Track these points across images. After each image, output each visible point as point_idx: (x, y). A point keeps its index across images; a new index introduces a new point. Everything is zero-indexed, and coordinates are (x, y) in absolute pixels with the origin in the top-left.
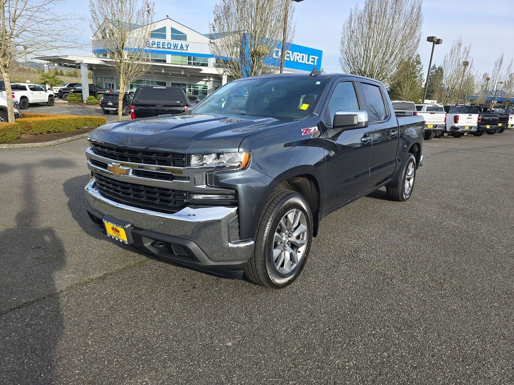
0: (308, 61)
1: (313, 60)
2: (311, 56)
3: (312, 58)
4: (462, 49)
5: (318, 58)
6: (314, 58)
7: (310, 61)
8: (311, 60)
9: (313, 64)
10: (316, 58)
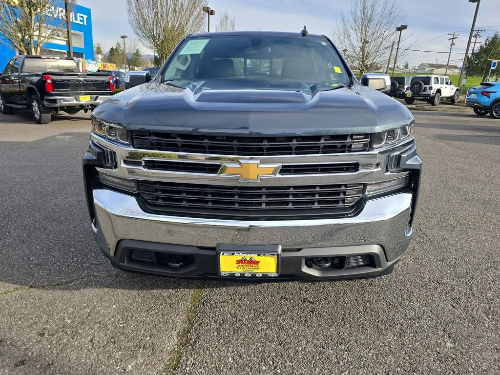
0: (76, 19)
1: (82, 19)
2: (79, 15)
3: (80, 16)
4: (229, 22)
5: (87, 16)
6: (83, 17)
7: (78, 20)
8: (79, 18)
9: (82, 23)
10: (85, 17)
